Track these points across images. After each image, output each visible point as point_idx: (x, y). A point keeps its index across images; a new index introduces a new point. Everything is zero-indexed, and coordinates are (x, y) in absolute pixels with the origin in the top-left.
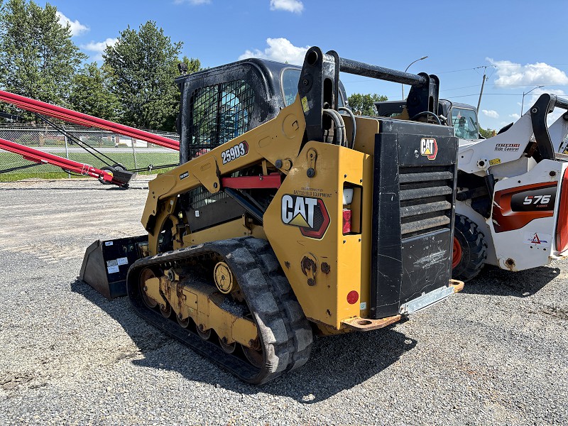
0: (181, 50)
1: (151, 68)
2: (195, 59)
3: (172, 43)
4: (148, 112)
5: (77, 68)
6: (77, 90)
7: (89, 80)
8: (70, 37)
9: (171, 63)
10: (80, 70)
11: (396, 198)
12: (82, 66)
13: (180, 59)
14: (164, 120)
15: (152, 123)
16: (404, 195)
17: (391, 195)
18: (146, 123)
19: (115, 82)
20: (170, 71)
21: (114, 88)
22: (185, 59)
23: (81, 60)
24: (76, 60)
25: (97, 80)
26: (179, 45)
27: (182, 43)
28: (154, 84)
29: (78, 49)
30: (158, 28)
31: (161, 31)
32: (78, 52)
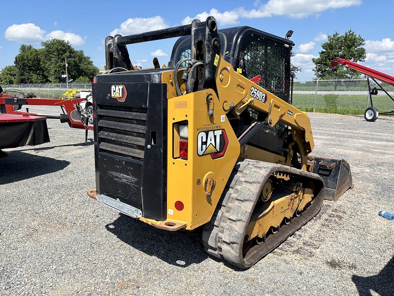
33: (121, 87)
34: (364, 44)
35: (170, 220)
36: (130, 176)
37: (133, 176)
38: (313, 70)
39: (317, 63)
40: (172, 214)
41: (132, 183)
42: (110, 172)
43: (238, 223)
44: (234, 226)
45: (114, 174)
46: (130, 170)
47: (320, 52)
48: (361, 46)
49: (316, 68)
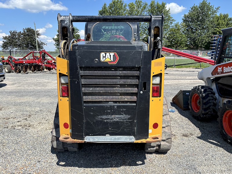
0: (218, 11)
1: (203, 21)
2: (226, 14)
3: (214, 8)
4: (198, 41)
5: (171, 25)
6: (170, 34)
7: (175, 30)
8: (170, 13)
9: (213, 17)
10: (172, 26)
11: (79, 83)
12: (173, 25)
13: (218, 15)
14: (206, 44)
15: (200, 45)
16: (83, 81)
17: (76, 81)
18: (197, 46)
19: (185, 29)
20: (212, 21)
21: (185, 32)
22: (220, 14)
23: (173, 22)
24: (171, 23)
25: (178, 29)
26: (218, 8)
27: (220, 7)
28: (203, 28)
29: (172, 18)
30: (208, 2)
31: (209, 3)
32: (172, 19)
33: (112, 54)
34: (79, 32)
35: (151, 136)
36: (122, 115)
37: (126, 115)
38: (55, 45)
39: (55, 41)
40: (151, 132)
41: (126, 119)
42: (99, 117)
43: (166, 128)
44: (165, 130)
45: (104, 117)
46: (122, 111)
47: (57, 34)
48: (78, 33)
49: (56, 44)
